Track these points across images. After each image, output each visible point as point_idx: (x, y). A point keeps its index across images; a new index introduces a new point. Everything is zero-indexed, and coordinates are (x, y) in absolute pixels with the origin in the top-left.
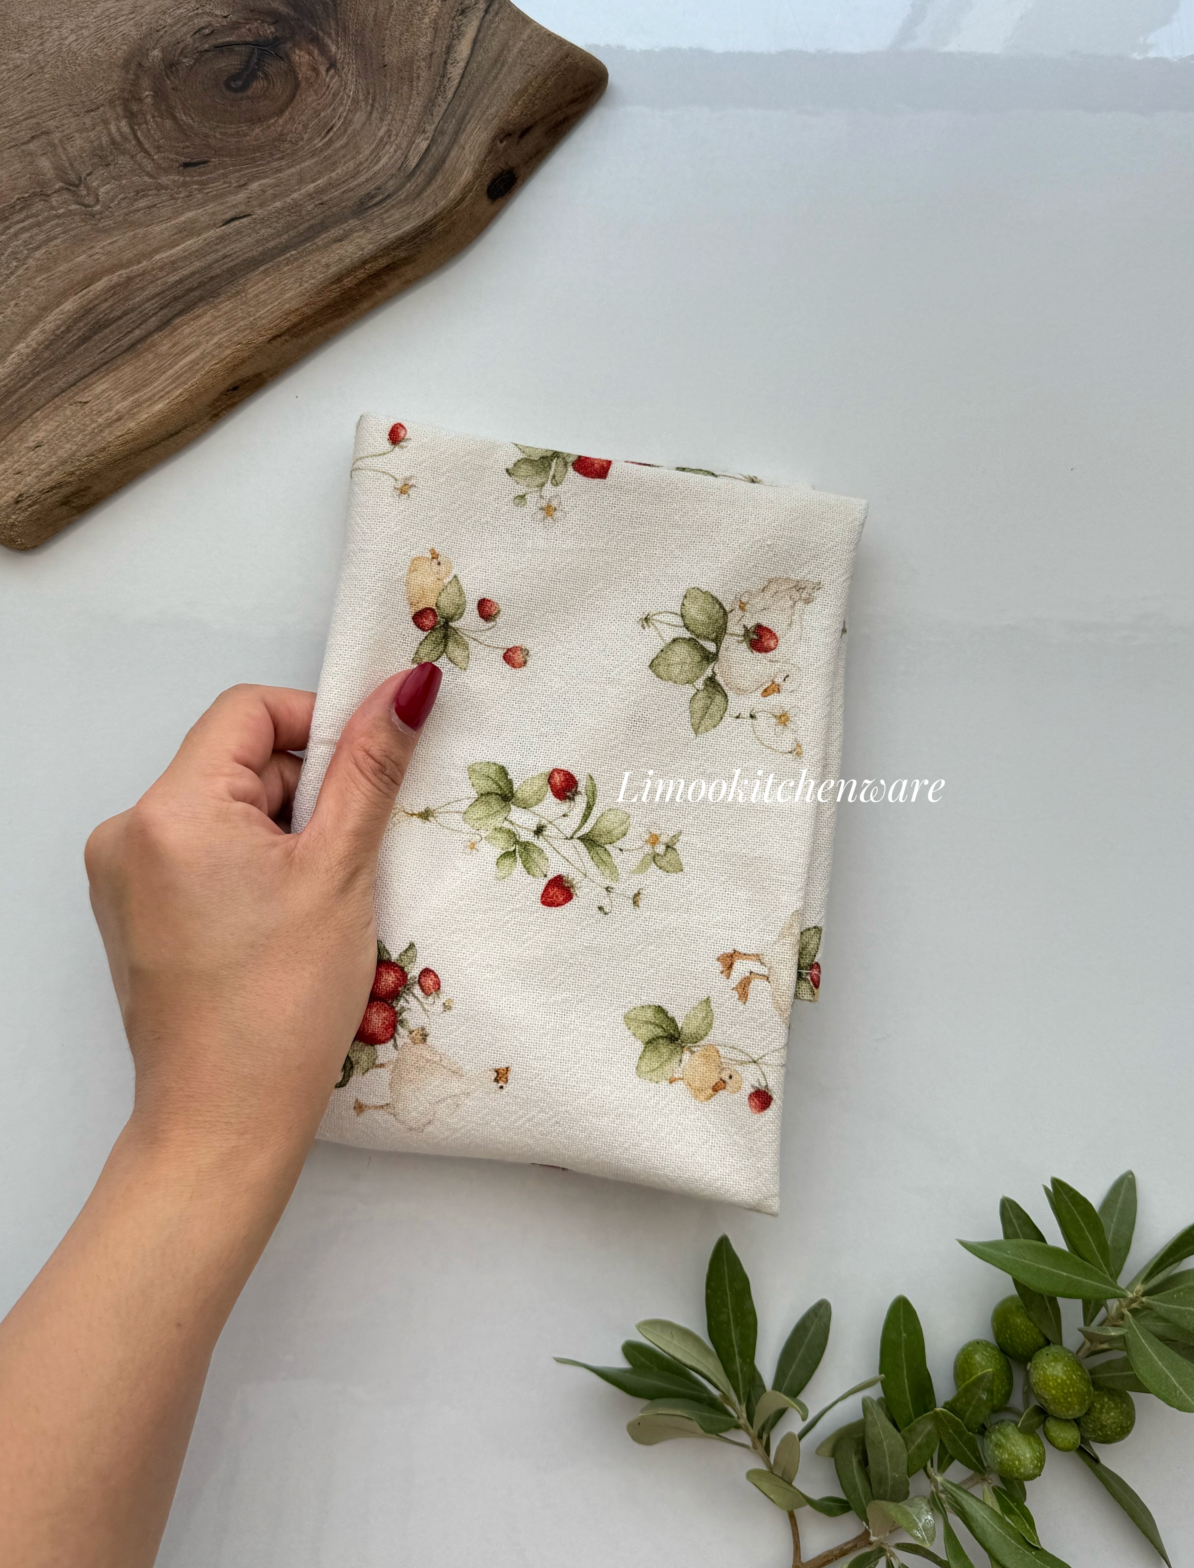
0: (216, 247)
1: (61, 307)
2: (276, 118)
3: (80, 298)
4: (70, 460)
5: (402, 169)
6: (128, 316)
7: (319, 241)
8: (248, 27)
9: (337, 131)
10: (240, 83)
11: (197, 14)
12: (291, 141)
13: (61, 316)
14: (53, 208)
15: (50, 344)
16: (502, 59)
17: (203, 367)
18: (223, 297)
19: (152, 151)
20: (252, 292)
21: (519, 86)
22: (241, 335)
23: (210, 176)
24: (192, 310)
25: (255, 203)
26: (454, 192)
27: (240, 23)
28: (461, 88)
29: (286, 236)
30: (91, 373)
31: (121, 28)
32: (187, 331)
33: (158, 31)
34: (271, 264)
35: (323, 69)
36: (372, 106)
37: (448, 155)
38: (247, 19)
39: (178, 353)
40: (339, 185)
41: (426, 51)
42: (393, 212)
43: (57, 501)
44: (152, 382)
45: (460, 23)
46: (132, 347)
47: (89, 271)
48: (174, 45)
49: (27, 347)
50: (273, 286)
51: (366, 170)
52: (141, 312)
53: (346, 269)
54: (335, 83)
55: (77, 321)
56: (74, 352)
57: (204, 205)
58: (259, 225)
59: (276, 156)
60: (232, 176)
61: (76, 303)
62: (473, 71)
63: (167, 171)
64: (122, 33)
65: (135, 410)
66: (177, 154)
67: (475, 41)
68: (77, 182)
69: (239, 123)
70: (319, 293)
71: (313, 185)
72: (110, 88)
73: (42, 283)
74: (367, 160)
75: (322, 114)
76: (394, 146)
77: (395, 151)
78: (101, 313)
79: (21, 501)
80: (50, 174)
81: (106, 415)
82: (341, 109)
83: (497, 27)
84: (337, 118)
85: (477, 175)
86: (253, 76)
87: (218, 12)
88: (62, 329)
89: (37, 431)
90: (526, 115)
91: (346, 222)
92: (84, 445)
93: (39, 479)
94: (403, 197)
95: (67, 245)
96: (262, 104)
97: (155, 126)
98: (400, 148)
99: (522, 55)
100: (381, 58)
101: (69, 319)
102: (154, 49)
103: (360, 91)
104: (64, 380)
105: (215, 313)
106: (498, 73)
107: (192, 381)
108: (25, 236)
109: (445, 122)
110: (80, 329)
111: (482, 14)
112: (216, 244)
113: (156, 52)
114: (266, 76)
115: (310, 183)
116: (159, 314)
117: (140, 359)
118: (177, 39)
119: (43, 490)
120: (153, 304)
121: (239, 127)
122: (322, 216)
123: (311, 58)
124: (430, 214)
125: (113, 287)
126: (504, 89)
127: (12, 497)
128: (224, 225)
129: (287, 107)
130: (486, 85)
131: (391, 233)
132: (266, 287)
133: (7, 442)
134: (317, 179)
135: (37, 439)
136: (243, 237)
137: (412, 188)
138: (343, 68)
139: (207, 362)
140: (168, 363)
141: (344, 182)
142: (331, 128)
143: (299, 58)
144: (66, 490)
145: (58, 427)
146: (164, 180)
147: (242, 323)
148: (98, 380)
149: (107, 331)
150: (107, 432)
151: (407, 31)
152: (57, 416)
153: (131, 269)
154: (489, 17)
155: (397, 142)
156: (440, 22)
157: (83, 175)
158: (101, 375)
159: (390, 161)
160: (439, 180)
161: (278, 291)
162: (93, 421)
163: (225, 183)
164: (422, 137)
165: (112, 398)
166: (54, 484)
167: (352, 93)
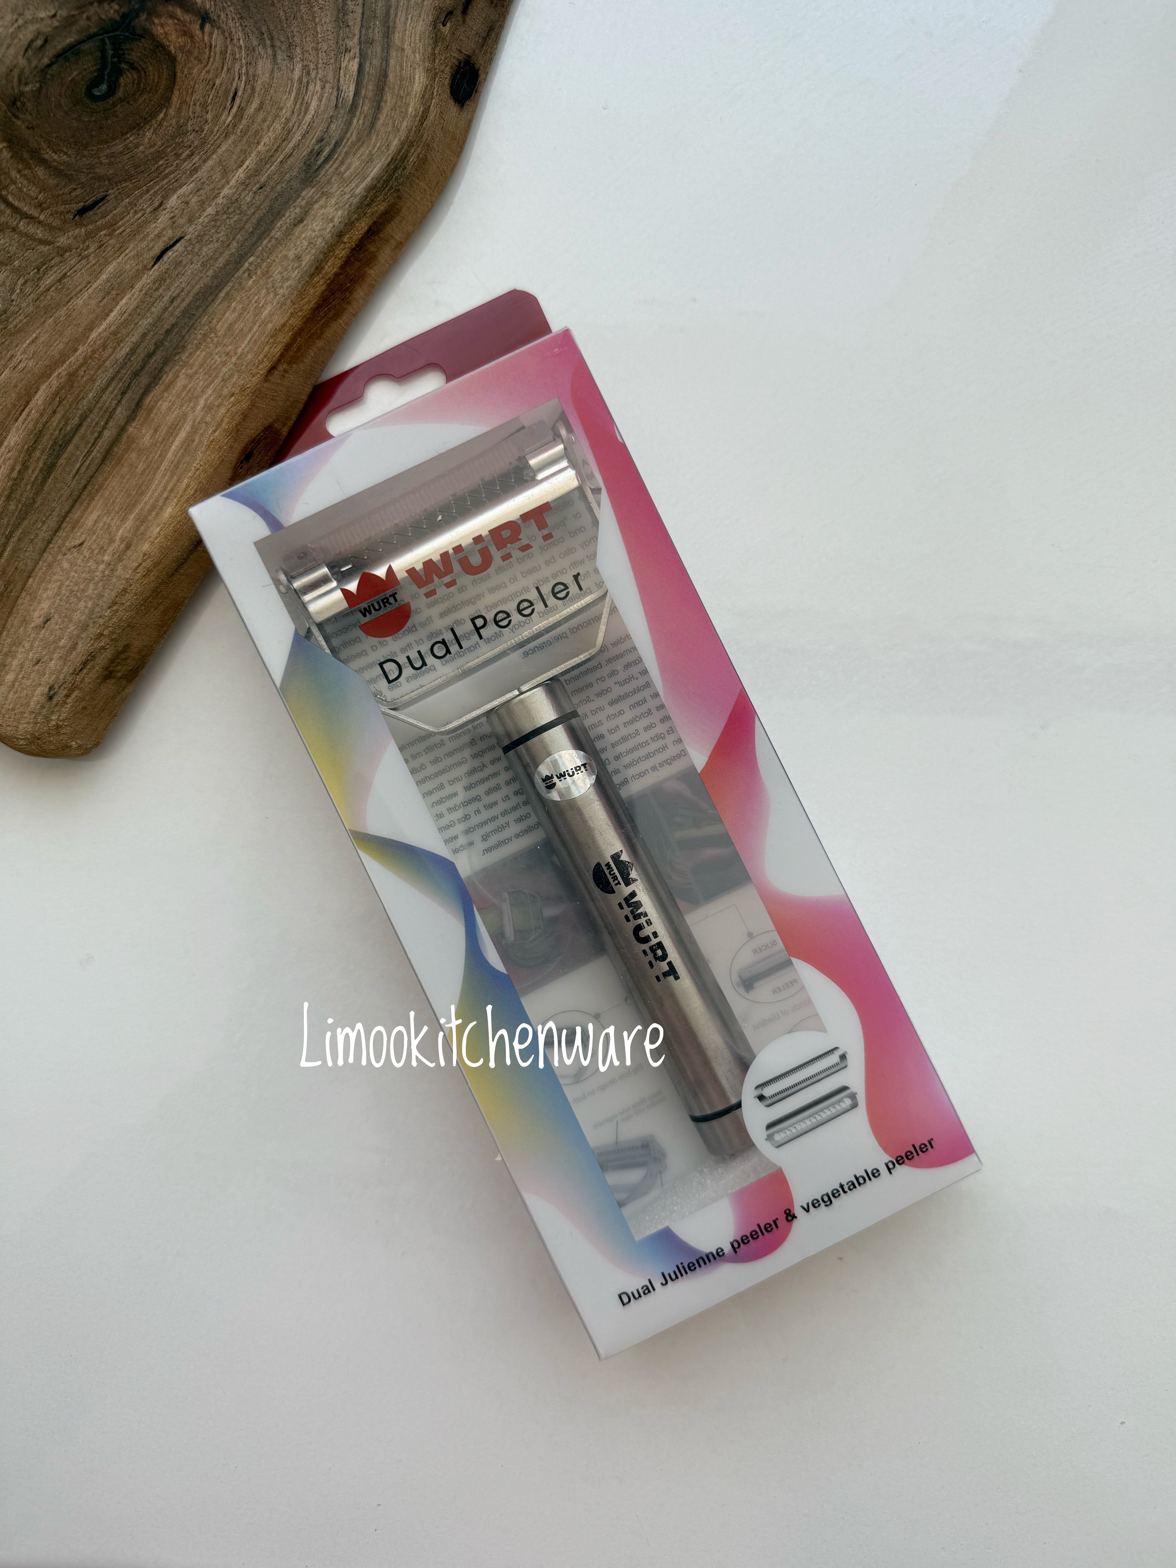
0: (157, 294)
1: (5, 443)
2: (164, 110)
3: (23, 423)
4: (91, 621)
5: (340, 105)
6: (88, 420)
7: (276, 233)
8: (85, 16)
9: (243, 94)
10: (104, 87)
11: (19, 27)
12: (194, 130)
13: (10, 454)
15: (11, 492)
17: (200, 441)
18: (190, 348)
19: (35, 213)
20: (221, 328)
22: (229, 385)
23: (115, 212)
24: (160, 380)
25: (182, 221)
26: (413, 106)
27: (73, 16)
29: (234, 244)
30: (72, 507)
32: (164, 406)
34: (231, 284)
35: (196, 28)
37: (387, 65)
38: (80, 8)
39: (164, 439)
40: (272, 156)
42: (349, 160)
43: (98, 678)
44: (148, 487)
46: (107, 454)
47: (20, 385)
48: (7, 75)
50: (244, 309)
51: (297, 124)
52: (101, 408)
53: (321, 252)
54: (217, 39)
55: (30, 452)
56: (42, 489)
57: (122, 249)
58: (197, 245)
59: (184, 155)
60: (140, 201)
61: (21, 431)
63: (62, 230)
65: (142, 528)
66: (65, 203)
69: (122, 135)
70: (301, 294)
71: (241, 170)
74: (293, 112)
75: (218, 82)
76: (319, 83)
77: (323, 88)
78: (55, 430)
79: (54, 694)
81: (111, 549)
82: (237, 67)
84: (237, 78)
85: (433, 74)
86: (118, 72)
87: (42, 14)
88: (18, 468)
89: (39, 602)
91: (299, 196)
92: (100, 596)
93: (64, 659)
94: (354, 137)
96: (140, 101)
97: (25, 182)
98: (327, 82)
101: (20, 452)
103: (250, 35)
104: (45, 528)
105: (190, 372)
107: (197, 466)
109: (367, 29)
110: (38, 459)
112: (157, 289)
114: (132, 67)
115: (237, 169)
116: (123, 402)
117: (122, 466)
118: (8, 67)
119: (75, 670)
120: (112, 393)
121: (125, 140)
122: (267, 200)
123: (176, 21)
124: (395, 143)
125: (57, 393)
127: (42, 695)
128: (155, 264)
129: (172, 92)
131: (357, 186)
132: (236, 314)
133: (8, 631)
134: (243, 162)
135: (42, 613)
136: (185, 266)
137: (361, 122)
138: (219, 16)
139: (202, 434)
140: (158, 455)
141: (276, 151)
142: (235, 94)
143: (162, 28)
144: (102, 660)
145: (60, 588)
146: (63, 240)
147: (224, 370)
148: (84, 510)
149: (70, 448)
150: (119, 567)
152: (55, 574)
153: (68, 363)
155: (319, 76)
158: (86, 502)
159: (321, 101)
160: (389, 99)
161: (251, 313)
162: (98, 563)
163: (136, 212)
164: (347, 58)
165: (109, 525)
166: (84, 658)
167: (241, 41)
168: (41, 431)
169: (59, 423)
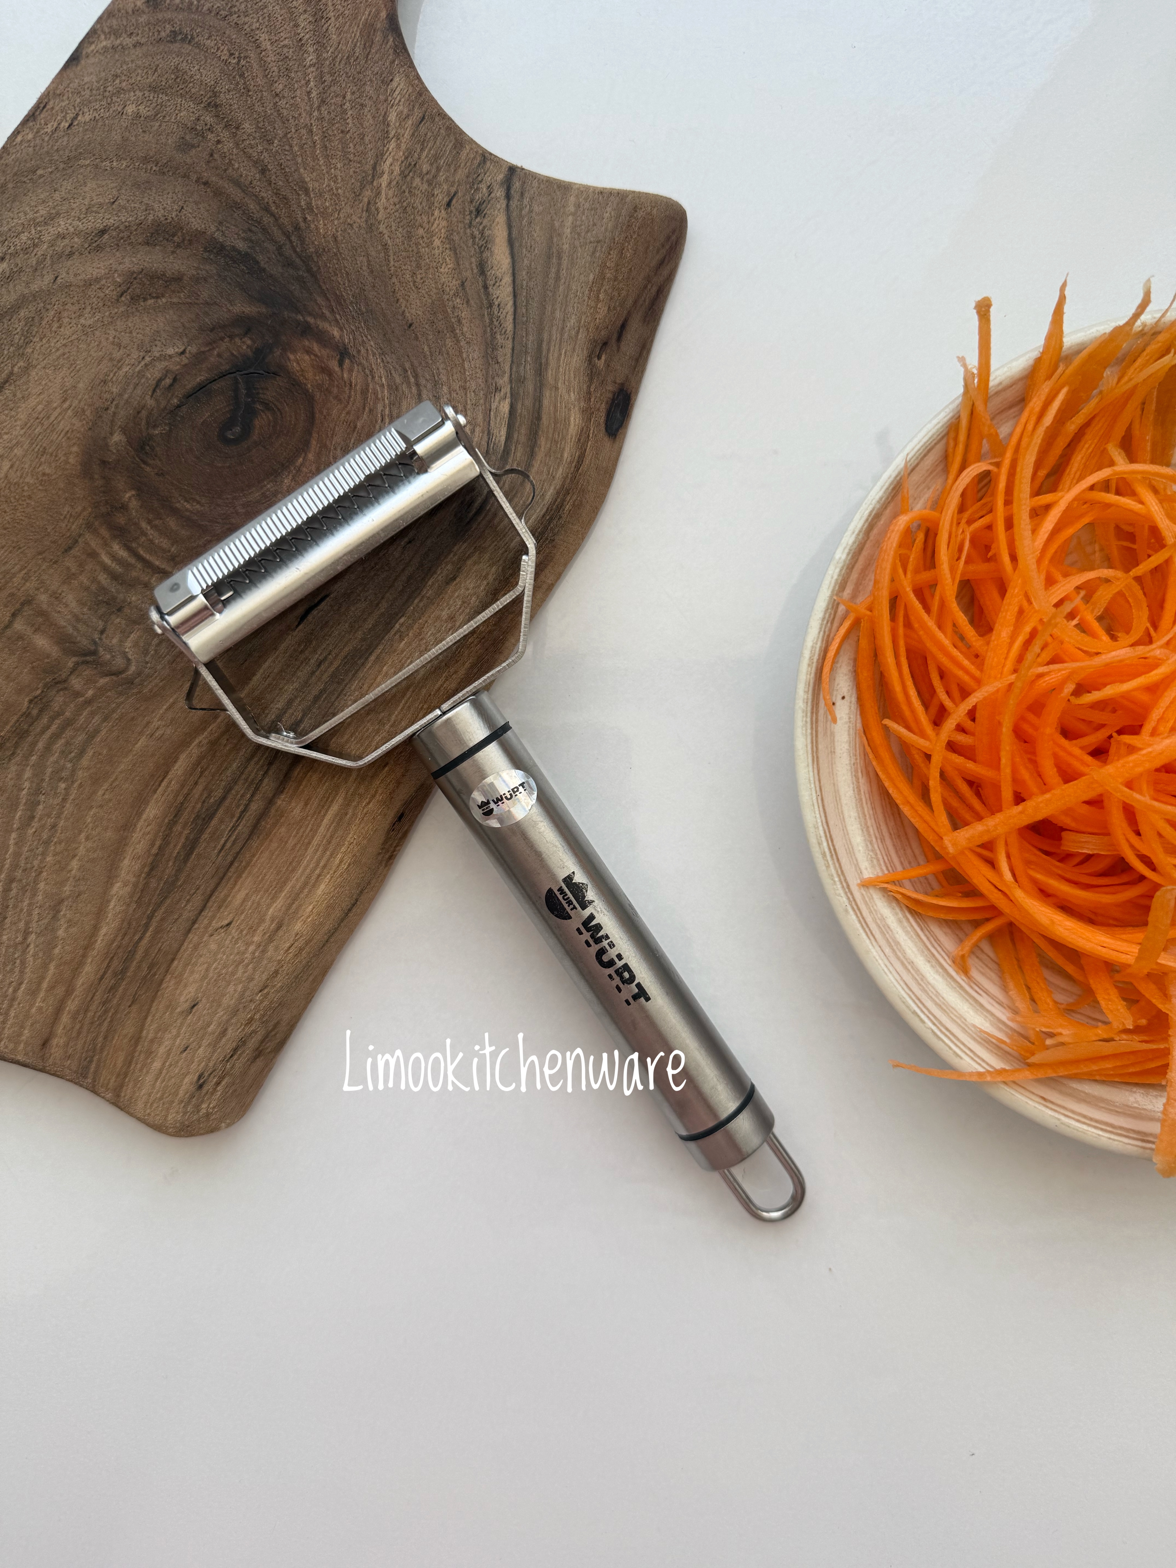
0: (301, 655)
1: (144, 816)
2: (303, 455)
3: (163, 795)
4: (241, 1006)
5: (491, 450)
6: (233, 791)
7: (427, 590)
8: (216, 352)
10: (238, 429)
11: (146, 365)
13: (149, 828)
14: (77, 694)
15: (152, 869)
16: (555, 250)
17: (352, 816)
19: (168, 568)
21: (591, 277)
26: (568, 452)
27: (203, 352)
28: (519, 310)
29: (382, 602)
30: (218, 884)
31: (61, 426)
33: (107, 409)
34: (381, 647)
35: (334, 365)
36: (418, 385)
37: (540, 406)
38: (210, 344)
39: (314, 814)
41: (454, 282)
44: (299, 862)
45: (481, 228)
46: (255, 827)
47: (158, 754)
48: (135, 417)
49: (125, 885)
52: (246, 780)
54: (357, 378)
55: (171, 826)
56: (186, 866)
58: (343, 604)
61: (160, 804)
62: (525, 282)
64: (63, 433)
65: (294, 906)
67: (511, 242)
68: (93, 648)
69: (259, 482)
70: (455, 657)
72: (80, 508)
73: (106, 797)
75: (359, 425)
78: (196, 803)
79: (204, 1082)
80: (54, 651)
81: (262, 928)
82: (380, 407)
83: (531, 211)
84: (380, 421)
85: (588, 414)
86: (251, 414)
87: (170, 351)
88: (158, 843)
89: (186, 986)
90: (615, 308)
91: (450, 551)
92: (250, 979)
93: (214, 1045)
95: (115, 734)
96: (277, 445)
97: (156, 534)
98: (476, 425)
99: (579, 234)
100: (400, 318)
101: (160, 826)
102: (112, 434)
103: (393, 372)
104: (188, 907)
106: (558, 271)
107: (348, 839)
108: (60, 744)
109: (518, 366)
110: (180, 834)
111: (503, 203)
112: (302, 652)
113: (117, 437)
114: (267, 406)
116: (271, 773)
117: (271, 841)
118: (135, 408)
119: (225, 1057)
120: (257, 763)
121: (262, 488)
122: (416, 555)
123: (313, 357)
124: (550, 493)
125: (198, 763)
126: (574, 287)
127: (191, 1083)
128: (298, 622)
129: (310, 434)
130: (548, 292)
131: (511, 540)
133: (154, 1016)
135: (188, 996)
136: (331, 627)
138: (359, 352)
139: (354, 808)
140: (308, 831)
143: (298, 363)
144: (252, 1042)
145: (207, 970)
148: (232, 888)
149: (215, 822)
150: (270, 948)
151: (419, 267)
152: (201, 956)
153: (208, 730)
154: (514, 203)
156: (456, 238)
157: (96, 636)
158: (232, 880)
160: (543, 443)
162: (248, 944)
164: (497, 398)
165: (259, 904)
166: (234, 1044)
167: (383, 379)
168: (182, 803)
169: (201, 795)
